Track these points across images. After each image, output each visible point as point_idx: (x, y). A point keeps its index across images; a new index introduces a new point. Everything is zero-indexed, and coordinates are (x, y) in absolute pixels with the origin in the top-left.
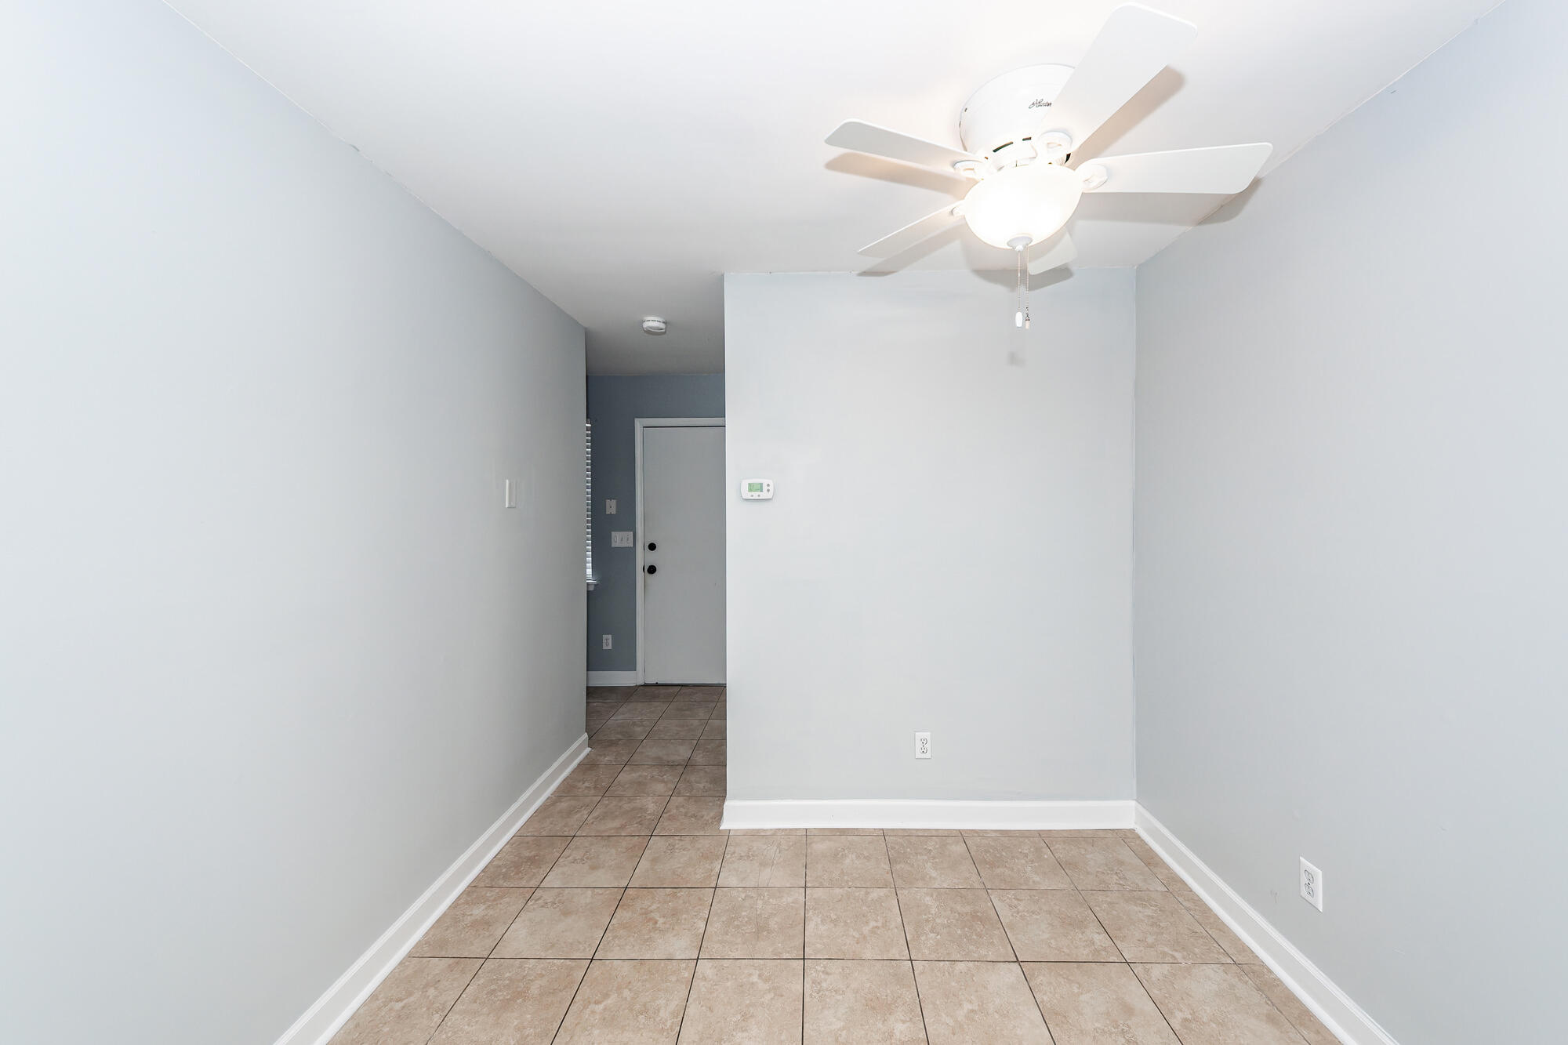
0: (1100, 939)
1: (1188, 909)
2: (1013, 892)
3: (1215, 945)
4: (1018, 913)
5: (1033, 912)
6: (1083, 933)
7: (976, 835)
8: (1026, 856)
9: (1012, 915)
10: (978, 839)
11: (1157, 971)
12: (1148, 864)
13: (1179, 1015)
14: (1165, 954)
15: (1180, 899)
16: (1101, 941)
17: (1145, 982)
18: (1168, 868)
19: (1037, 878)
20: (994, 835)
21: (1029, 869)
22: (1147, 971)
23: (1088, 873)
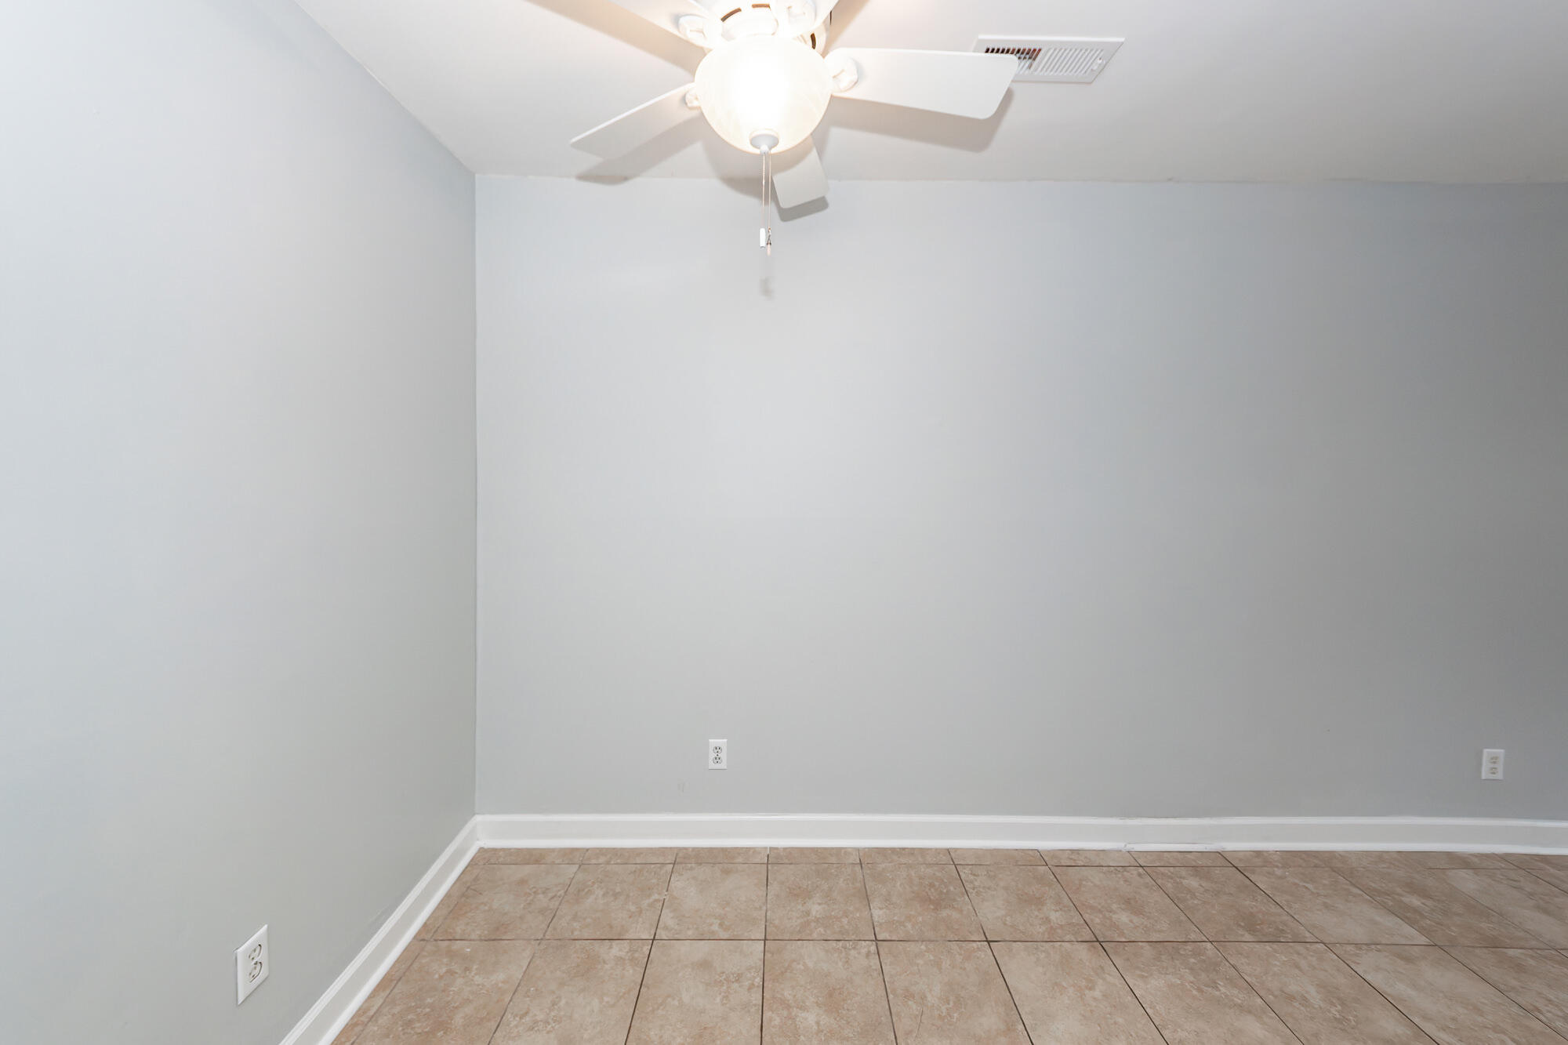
0: (617, 950)
1: (608, 863)
2: (508, 1016)
3: (653, 866)
4: (549, 1023)
5: (554, 1004)
6: (604, 962)
7: (359, 1028)
8: (451, 972)
9: (548, 1032)
10: (373, 1028)
11: (668, 918)
12: (537, 862)
13: (715, 928)
14: (651, 905)
15: (594, 861)
16: (620, 950)
17: (677, 936)
18: (553, 850)
19: (500, 976)
20: (379, 1001)
21: (478, 979)
22: (666, 928)
23: (521, 918)
